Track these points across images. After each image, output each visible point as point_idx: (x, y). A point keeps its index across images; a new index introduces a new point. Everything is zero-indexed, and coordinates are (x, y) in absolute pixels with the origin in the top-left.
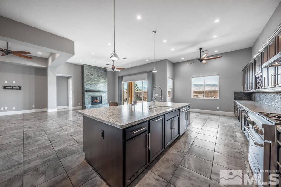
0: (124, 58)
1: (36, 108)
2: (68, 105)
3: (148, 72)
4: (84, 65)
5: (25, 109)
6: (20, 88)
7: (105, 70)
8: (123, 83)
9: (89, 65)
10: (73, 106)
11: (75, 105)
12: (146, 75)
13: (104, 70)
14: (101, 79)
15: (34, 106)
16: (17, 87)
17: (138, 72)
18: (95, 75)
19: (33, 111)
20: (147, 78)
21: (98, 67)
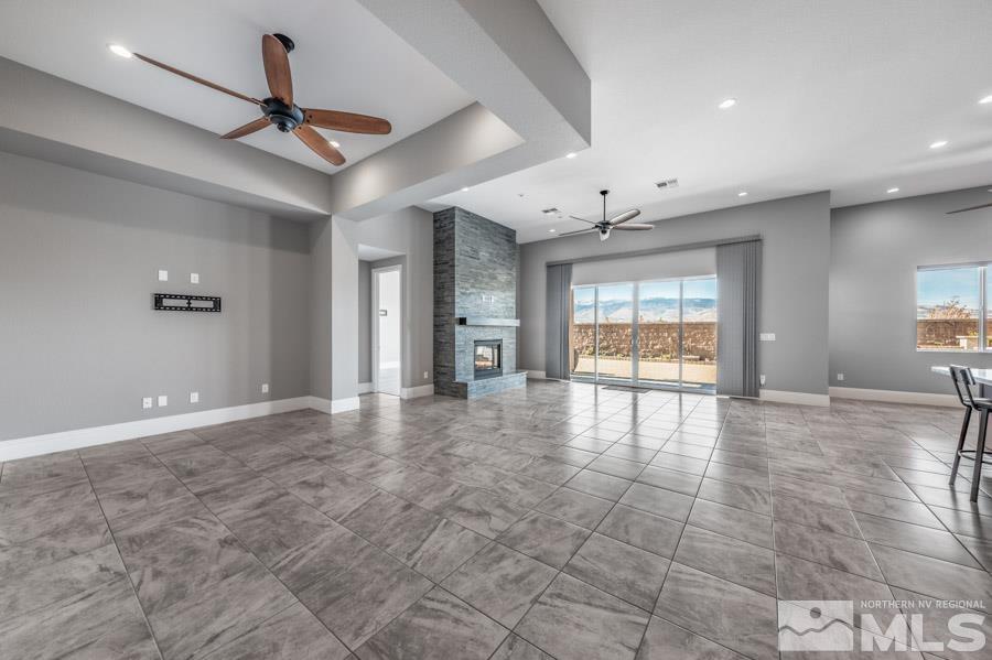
0: (661, 181)
1: (274, 395)
2: (370, 380)
3: (719, 246)
4: (453, 208)
5: (233, 401)
6: (217, 305)
7: (509, 235)
8: (572, 287)
9: (469, 213)
10: (403, 386)
11: (411, 380)
12: (710, 256)
13: (507, 235)
14: (499, 271)
15: (265, 388)
16: (207, 299)
17: (660, 246)
18: (484, 254)
19: (263, 409)
20: (715, 269)
21: (491, 222)
